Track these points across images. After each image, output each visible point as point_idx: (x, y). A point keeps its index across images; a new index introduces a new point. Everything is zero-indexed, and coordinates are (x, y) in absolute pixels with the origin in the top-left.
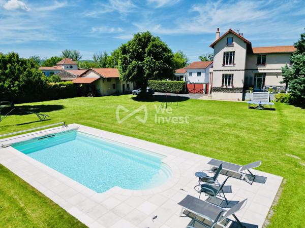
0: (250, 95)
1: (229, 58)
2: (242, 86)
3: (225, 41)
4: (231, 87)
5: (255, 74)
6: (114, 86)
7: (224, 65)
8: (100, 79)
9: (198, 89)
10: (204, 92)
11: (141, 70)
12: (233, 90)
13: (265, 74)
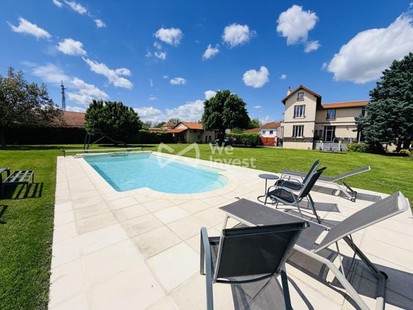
0: (320, 145)
1: (299, 111)
2: (312, 136)
3: (296, 96)
4: (301, 137)
5: (325, 127)
6: (199, 137)
7: (294, 117)
8: (187, 130)
9: (270, 142)
10: (275, 144)
11: (219, 120)
12: (304, 140)
13: (335, 127)
